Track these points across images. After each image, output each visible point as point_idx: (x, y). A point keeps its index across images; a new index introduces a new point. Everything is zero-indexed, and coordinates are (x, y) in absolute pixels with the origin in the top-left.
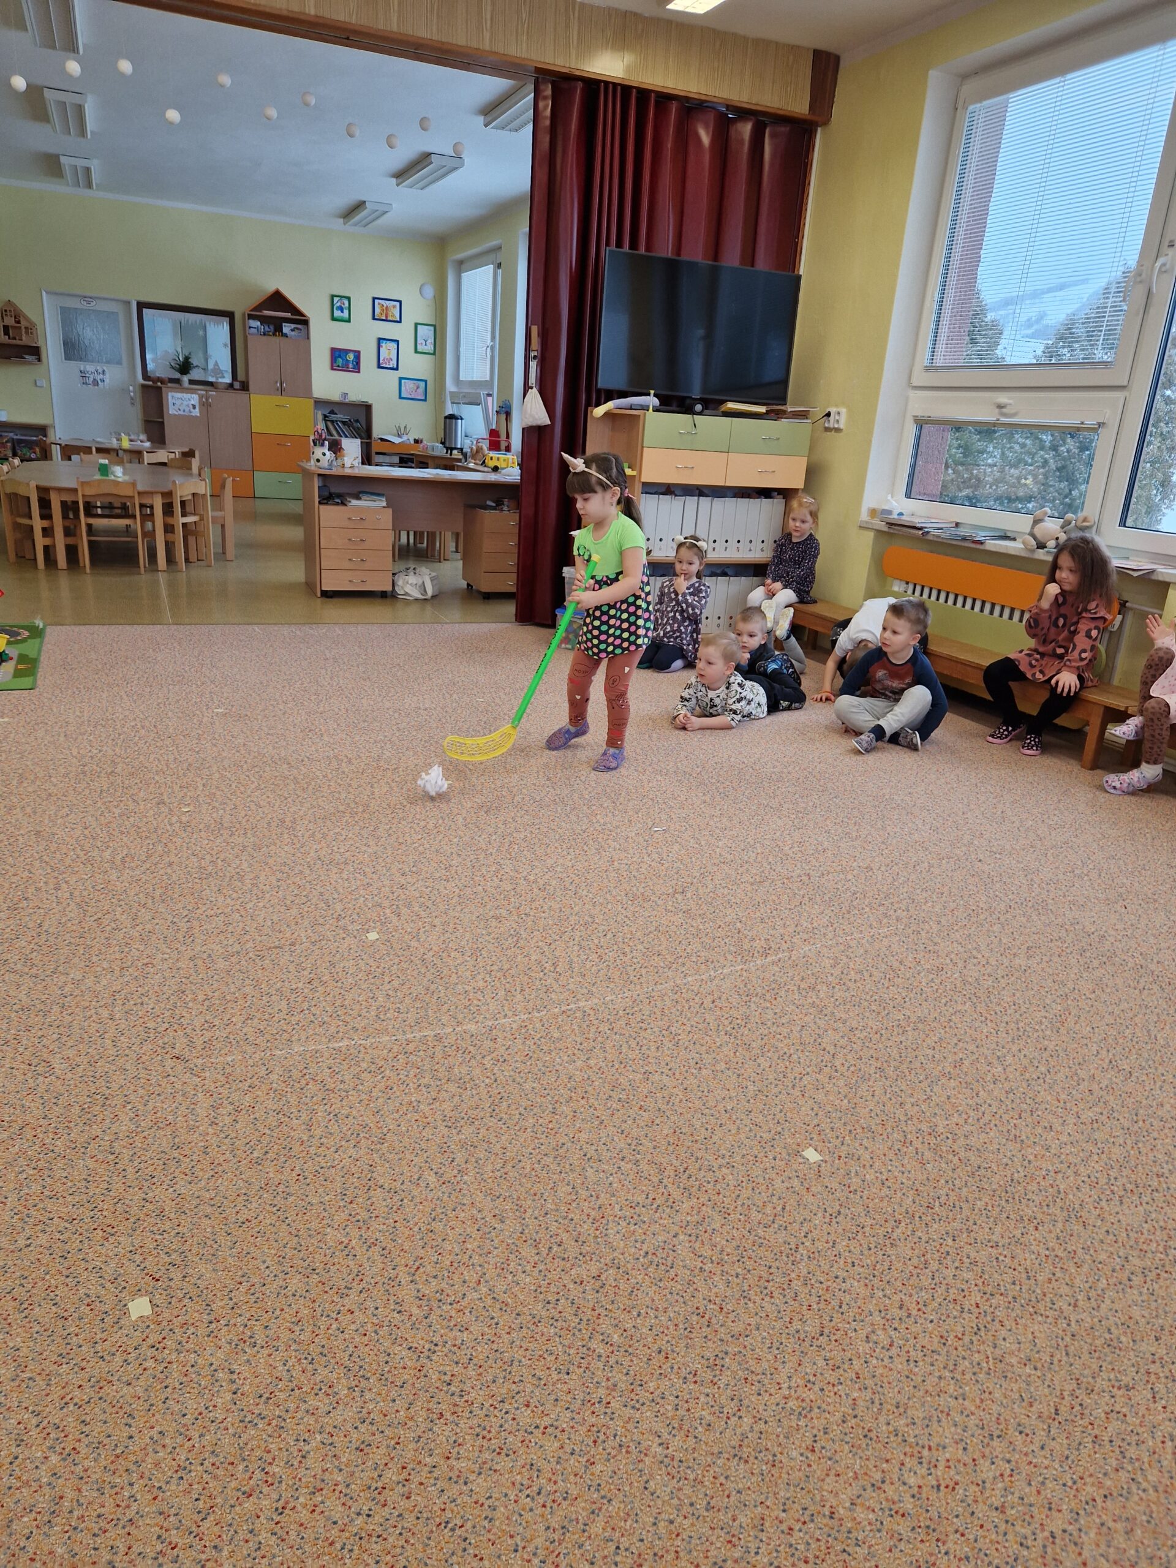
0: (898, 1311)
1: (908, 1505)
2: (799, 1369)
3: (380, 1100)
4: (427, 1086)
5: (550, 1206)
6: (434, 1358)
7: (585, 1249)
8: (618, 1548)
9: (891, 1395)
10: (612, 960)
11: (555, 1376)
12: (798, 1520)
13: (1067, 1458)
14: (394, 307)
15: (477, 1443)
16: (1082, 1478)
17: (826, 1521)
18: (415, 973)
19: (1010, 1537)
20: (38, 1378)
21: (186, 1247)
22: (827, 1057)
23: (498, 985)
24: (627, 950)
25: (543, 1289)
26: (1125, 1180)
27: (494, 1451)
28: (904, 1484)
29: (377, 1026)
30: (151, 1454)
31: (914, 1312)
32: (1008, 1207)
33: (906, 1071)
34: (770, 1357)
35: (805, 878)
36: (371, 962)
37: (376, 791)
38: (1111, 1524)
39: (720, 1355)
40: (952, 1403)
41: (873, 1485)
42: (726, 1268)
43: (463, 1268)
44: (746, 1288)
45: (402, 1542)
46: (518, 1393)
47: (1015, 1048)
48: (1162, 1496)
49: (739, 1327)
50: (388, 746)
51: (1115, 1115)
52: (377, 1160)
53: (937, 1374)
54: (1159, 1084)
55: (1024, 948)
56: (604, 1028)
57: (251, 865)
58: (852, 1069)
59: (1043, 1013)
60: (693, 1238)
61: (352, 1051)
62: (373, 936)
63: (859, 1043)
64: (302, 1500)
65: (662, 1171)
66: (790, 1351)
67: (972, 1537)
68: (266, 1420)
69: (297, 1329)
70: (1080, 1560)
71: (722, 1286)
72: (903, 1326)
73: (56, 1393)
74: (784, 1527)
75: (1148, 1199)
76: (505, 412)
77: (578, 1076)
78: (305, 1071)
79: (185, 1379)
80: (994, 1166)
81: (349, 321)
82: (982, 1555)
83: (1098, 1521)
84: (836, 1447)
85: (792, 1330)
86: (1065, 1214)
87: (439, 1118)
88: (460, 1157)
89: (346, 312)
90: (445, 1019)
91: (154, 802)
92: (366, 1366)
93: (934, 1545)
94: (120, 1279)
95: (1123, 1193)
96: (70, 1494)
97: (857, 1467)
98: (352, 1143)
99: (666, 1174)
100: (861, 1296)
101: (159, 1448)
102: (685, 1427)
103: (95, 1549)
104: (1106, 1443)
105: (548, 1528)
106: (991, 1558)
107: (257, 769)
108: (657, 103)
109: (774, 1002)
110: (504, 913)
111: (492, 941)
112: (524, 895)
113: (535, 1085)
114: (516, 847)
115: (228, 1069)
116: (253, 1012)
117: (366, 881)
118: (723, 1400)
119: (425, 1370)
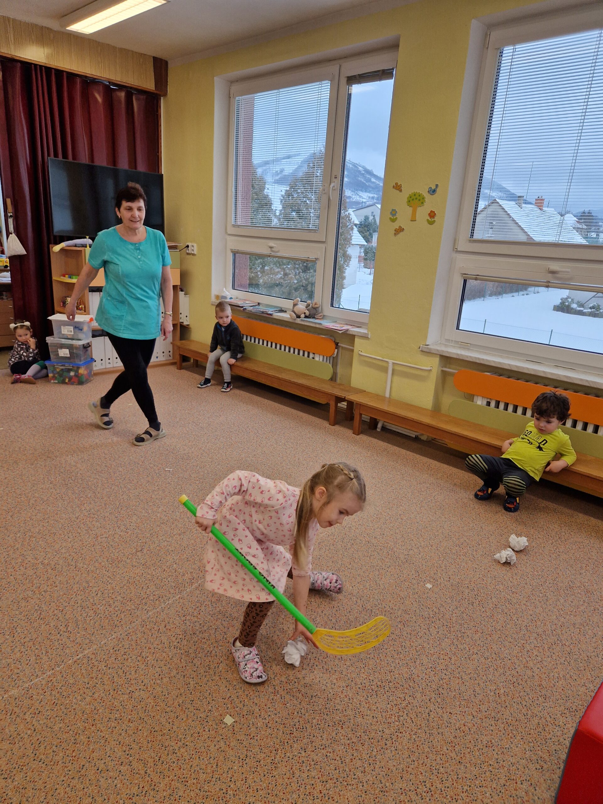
23: (30, 653)
24: (111, 601)
26: (377, 680)
32: (328, 718)
65: (146, 764)
75: (388, 688)
77: (88, 709)
80: (318, 693)
86: (354, 712)
95: (377, 689)
99: (149, 765)
108: (68, 78)
110: (30, 593)
111: (23, 618)
112: (42, 576)
113: (61, 725)
114: (34, 539)
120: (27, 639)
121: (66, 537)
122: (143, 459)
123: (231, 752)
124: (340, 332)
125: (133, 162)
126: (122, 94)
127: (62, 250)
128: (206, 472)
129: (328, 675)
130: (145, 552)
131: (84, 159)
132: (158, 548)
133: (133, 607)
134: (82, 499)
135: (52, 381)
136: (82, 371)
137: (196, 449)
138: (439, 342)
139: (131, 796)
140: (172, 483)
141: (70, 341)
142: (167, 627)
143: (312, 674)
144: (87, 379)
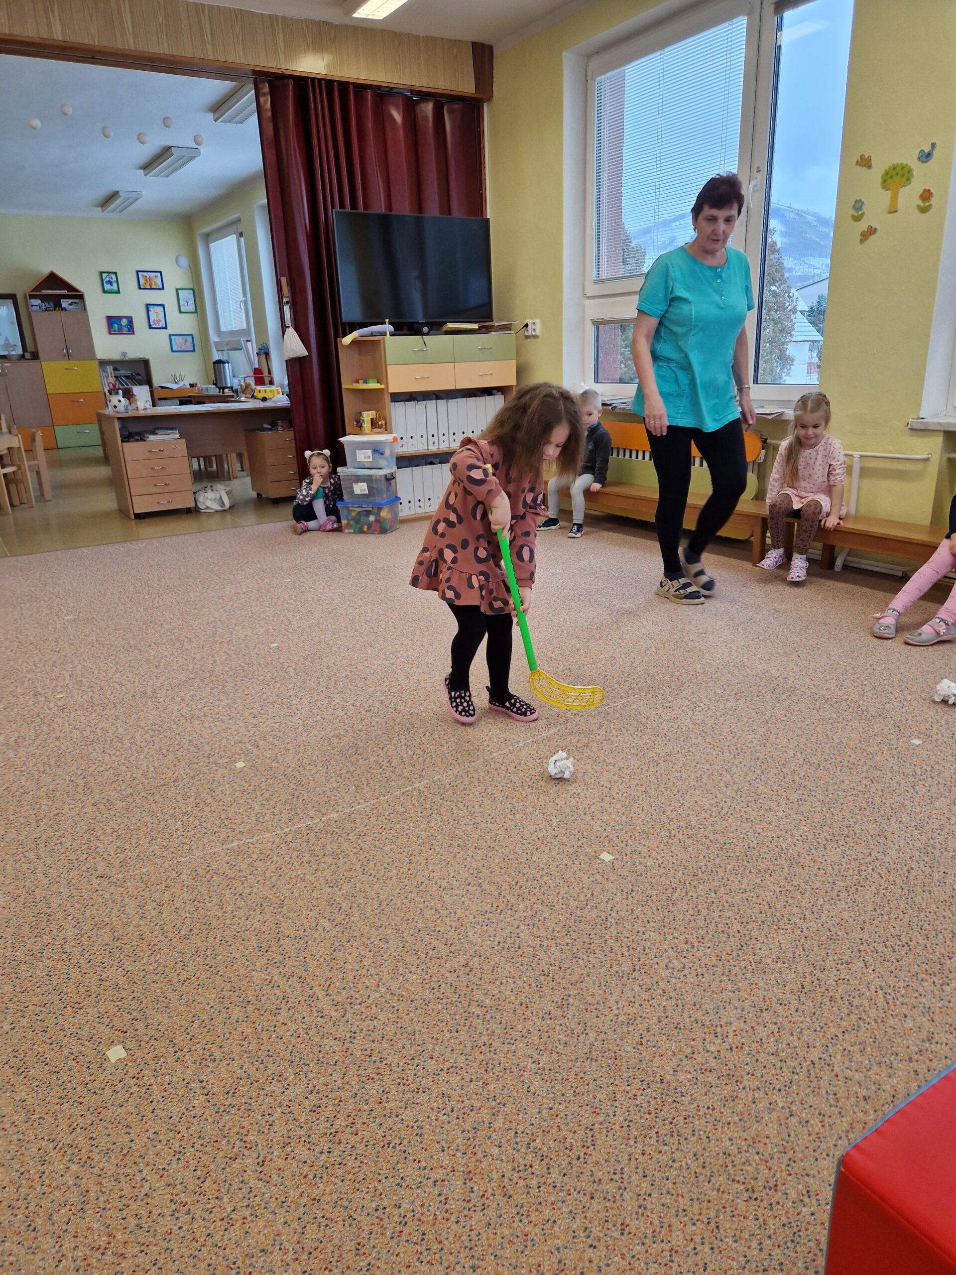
0: (685, 946)
1: (713, 1064)
2: (623, 995)
3: (274, 878)
4: (307, 862)
5: (420, 925)
6: (355, 1041)
7: (453, 949)
8: (516, 1133)
9: (689, 998)
10: (433, 751)
11: (448, 1035)
12: (639, 1089)
13: (814, 1014)
14: (156, 277)
15: (400, 1089)
16: (826, 1024)
17: (659, 1085)
18: (280, 785)
19: (784, 1069)
20: (46, 1117)
21: (143, 1006)
22: (606, 790)
23: (349, 783)
24: (444, 742)
25: (427, 981)
26: (825, 834)
27: (414, 1091)
28: (708, 1051)
29: (258, 827)
30: (152, 1149)
31: (696, 944)
32: (749, 865)
33: (663, 790)
34: (600, 992)
35: (567, 672)
36: (243, 783)
37: (217, 659)
38: (850, 1048)
39: (565, 998)
40: (732, 995)
41: (687, 1057)
42: (558, 941)
43: (363, 979)
44: (575, 951)
45: (358, 1164)
46: (423, 1051)
47: (737, 762)
48: (881, 1024)
49: (576, 977)
50: (219, 624)
51: (813, 793)
52: (281, 919)
53: (718, 980)
54: (839, 768)
55: (732, 694)
56: (437, 798)
57: (125, 730)
58: (625, 795)
59: (753, 736)
60: (531, 927)
61: (243, 848)
62: (240, 765)
63: (627, 777)
64: (276, 1153)
65: (499, 887)
66: (614, 985)
67: (759, 1075)
68: (236, 1107)
69: (245, 1043)
70: (833, 1074)
71: (558, 954)
72: (690, 954)
73: (64, 1124)
74: (630, 1095)
75: (843, 843)
76: (264, 352)
77: (424, 835)
78: (208, 869)
79: (165, 1094)
80: (735, 841)
81: (118, 292)
82: (767, 1084)
83: (841, 1048)
84: (657, 1038)
85: (613, 971)
86: (789, 862)
87: (322, 881)
88: (345, 905)
89: (115, 285)
90: (312, 814)
91: (31, 694)
92: (305, 1057)
93: (734, 1085)
94: (94, 1038)
95: (825, 842)
96: (94, 1188)
97: (673, 1048)
98: (258, 911)
99: (503, 888)
100: (658, 941)
101: (156, 1144)
102: (549, 1048)
103: (123, 1219)
104: (839, 1000)
105: (463, 1131)
106: (774, 1085)
107: (113, 657)
108: (355, 92)
110: (342, 732)
111: (337, 753)
112: (355, 716)
113: (392, 847)
114: (341, 683)
115: (145, 878)
116: (155, 834)
117: (225, 726)
118: (573, 1026)
119: (350, 1051)
123: (611, 885)
124: (770, 417)
125: (446, 209)
126: (428, 108)
127: (354, 342)
128: (562, 619)
129: (750, 824)
131: (379, 207)
134: (397, 646)
135: (347, 531)
138: (944, 413)
139: (483, 913)
141: (368, 470)
142: (517, 768)
143: (724, 822)
144: (391, 527)
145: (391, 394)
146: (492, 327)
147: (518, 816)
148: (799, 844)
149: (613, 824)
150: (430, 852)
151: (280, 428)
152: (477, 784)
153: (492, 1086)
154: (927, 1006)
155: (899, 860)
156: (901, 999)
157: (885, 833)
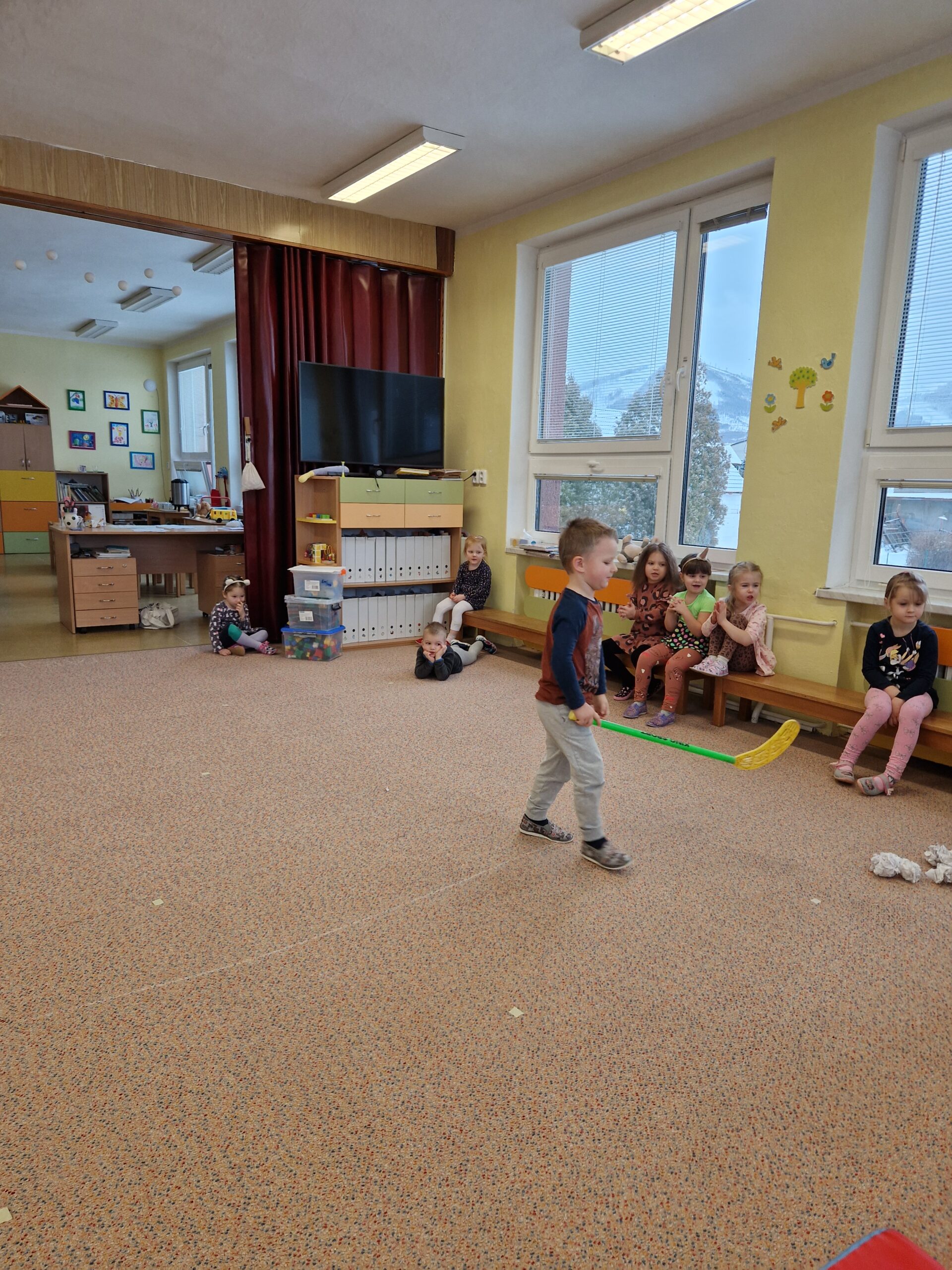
0: (585, 1108)
1: (602, 1236)
2: (520, 1161)
3: (181, 1027)
4: (219, 1011)
5: (325, 1082)
6: (249, 1208)
7: (357, 1108)
9: (584, 1165)
10: (355, 894)
11: (344, 1202)
12: (529, 1262)
13: (703, 1184)
14: (123, 398)
15: (291, 1260)
16: (713, 1195)
17: (548, 1258)
18: (198, 926)
19: (670, 1242)
21: (34, 1164)
22: (521, 941)
23: (267, 926)
24: (366, 884)
25: (328, 1143)
26: (726, 993)
27: (304, 1263)
28: (598, 1223)
29: (171, 971)
31: (595, 1107)
32: (652, 1025)
33: (576, 942)
34: (499, 1157)
35: (493, 814)
36: (160, 922)
37: (146, 787)
38: (733, 1220)
39: (464, 1163)
40: (625, 1162)
41: (577, 1228)
42: (462, 1101)
43: (263, 1139)
44: (478, 1113)
46: (318, 1219)
47: (648, 915)
48: (764, 1195)
49: (476, 1141)
50: (152, 749)
51: (717, 950)
52: (185, 1072)
53: (614, 1145)
54: (743, 926)
55: (648, 845)
56: (354, 945)
57: (44, 860)
58: (539, 946)
59: (665, 888)
60: (436, 1085)
61: (153, 993)
62: (158, 902)
63: (542, 927)
66: (513, 1150)
67: (645, 1248)
69: (136, 1208)
70: (716, 1247)
71: (460, 1115)
72: (589, 1118)
75: (741, 1003)
76: (223, 476)
77: (338, 984)
78: (115, 1015)
80: (641, 999)
81: (84, 410)
82: (653, 1257)
83: (725, 1220)
84: (550, 1208)
85: (513, 1136)
86: (689, 1022)
87: (230, 1032)
88: (251, 1059)
89: (81, 403)
90: (226, 958)
92: (196, 1224)
93: (621, 1258)
95: (725, 1002)
97: (565, 1218)
98: (162, 1063)
99: (412, 1043)
100: (559, 1103)
102: (443, 1218)
104: (727, 1169)
106: (659, 1259)
108: (327, 261)
109: (479, 907)
110: (265, 870)
111: (258, 893)
112: (280, 854)
113: (305, 996)
114: (269, 818)
115: (48, 1024)
116: (63, 975)
117: (146, 860)
118: (469, 1193)
119: (243, 1218)
120: (263, 913)
121: (309, 817)
122: (407, 742)
123: (518, 1043)
125: (406, 364)
126: (394, 279)
127: (310, 480)
128: (492, 759)
129: (655, 982)
130: (409, 837)
131: (343, 363)
132: (425, 835)
133: (394, 892)
134: (328, 780)
135: (289, 656)
136: (328, 641)
137: (480, 734)
138: (847, 585)
139: (390, 1070)
140: (446, 769)
141: (315, 600)
142: (437, 915)
143: (632, 978)
144: (334, 654)
145: (343, 529)
146: (443, 474)
147: (433, 966)
148: (701, 1003)
149: (525, 977)
150: (343, 1002)
151: (232, 552)
152: (395, 931)
153: (384, 1258)
154: (809, 1176)
155: (793, 1023)
156: (785, 1169)
157: (782, 994)
